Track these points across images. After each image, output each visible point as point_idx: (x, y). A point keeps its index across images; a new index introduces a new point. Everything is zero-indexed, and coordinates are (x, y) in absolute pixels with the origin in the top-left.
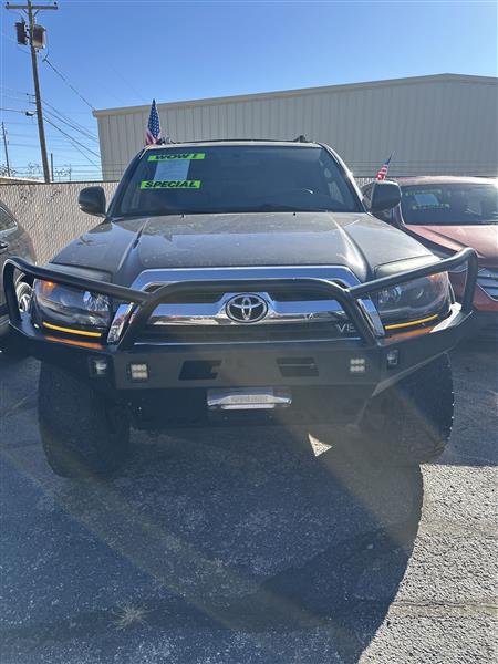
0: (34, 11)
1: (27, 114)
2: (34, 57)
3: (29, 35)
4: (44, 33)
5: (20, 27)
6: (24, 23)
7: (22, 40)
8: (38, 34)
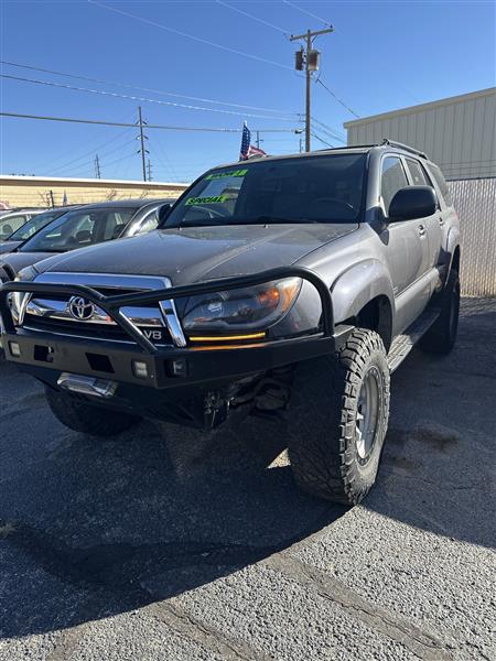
0: (312, 38)
1: (297, 132)
2: (308, 78)
3: (305, 60)
4: (318, 57)
5: (299, 54)
6: (302, 50)
7: (299, 67)
8: (313, 59)
